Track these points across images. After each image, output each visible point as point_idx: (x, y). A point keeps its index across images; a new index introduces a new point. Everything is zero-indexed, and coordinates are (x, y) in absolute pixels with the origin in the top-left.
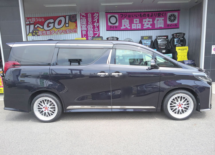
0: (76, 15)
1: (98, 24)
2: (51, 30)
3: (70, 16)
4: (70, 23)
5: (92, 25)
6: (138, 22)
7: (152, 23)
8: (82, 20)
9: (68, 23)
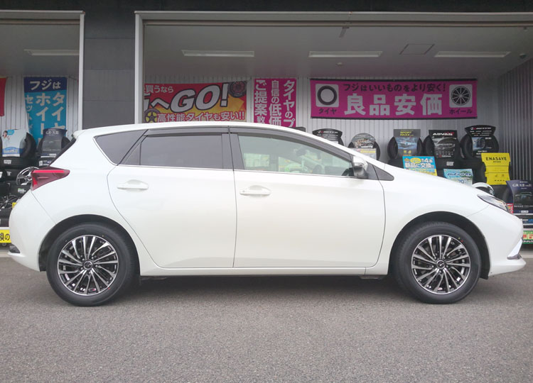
0: (245, 83)
1: (293, 103)
2: (186, 113)
3: (231, 85)
4: (231, 98)
5: (280, 105)
6: (383, 101)
7: (415, 104)
8: (257, 94)
9: (227, 100)
